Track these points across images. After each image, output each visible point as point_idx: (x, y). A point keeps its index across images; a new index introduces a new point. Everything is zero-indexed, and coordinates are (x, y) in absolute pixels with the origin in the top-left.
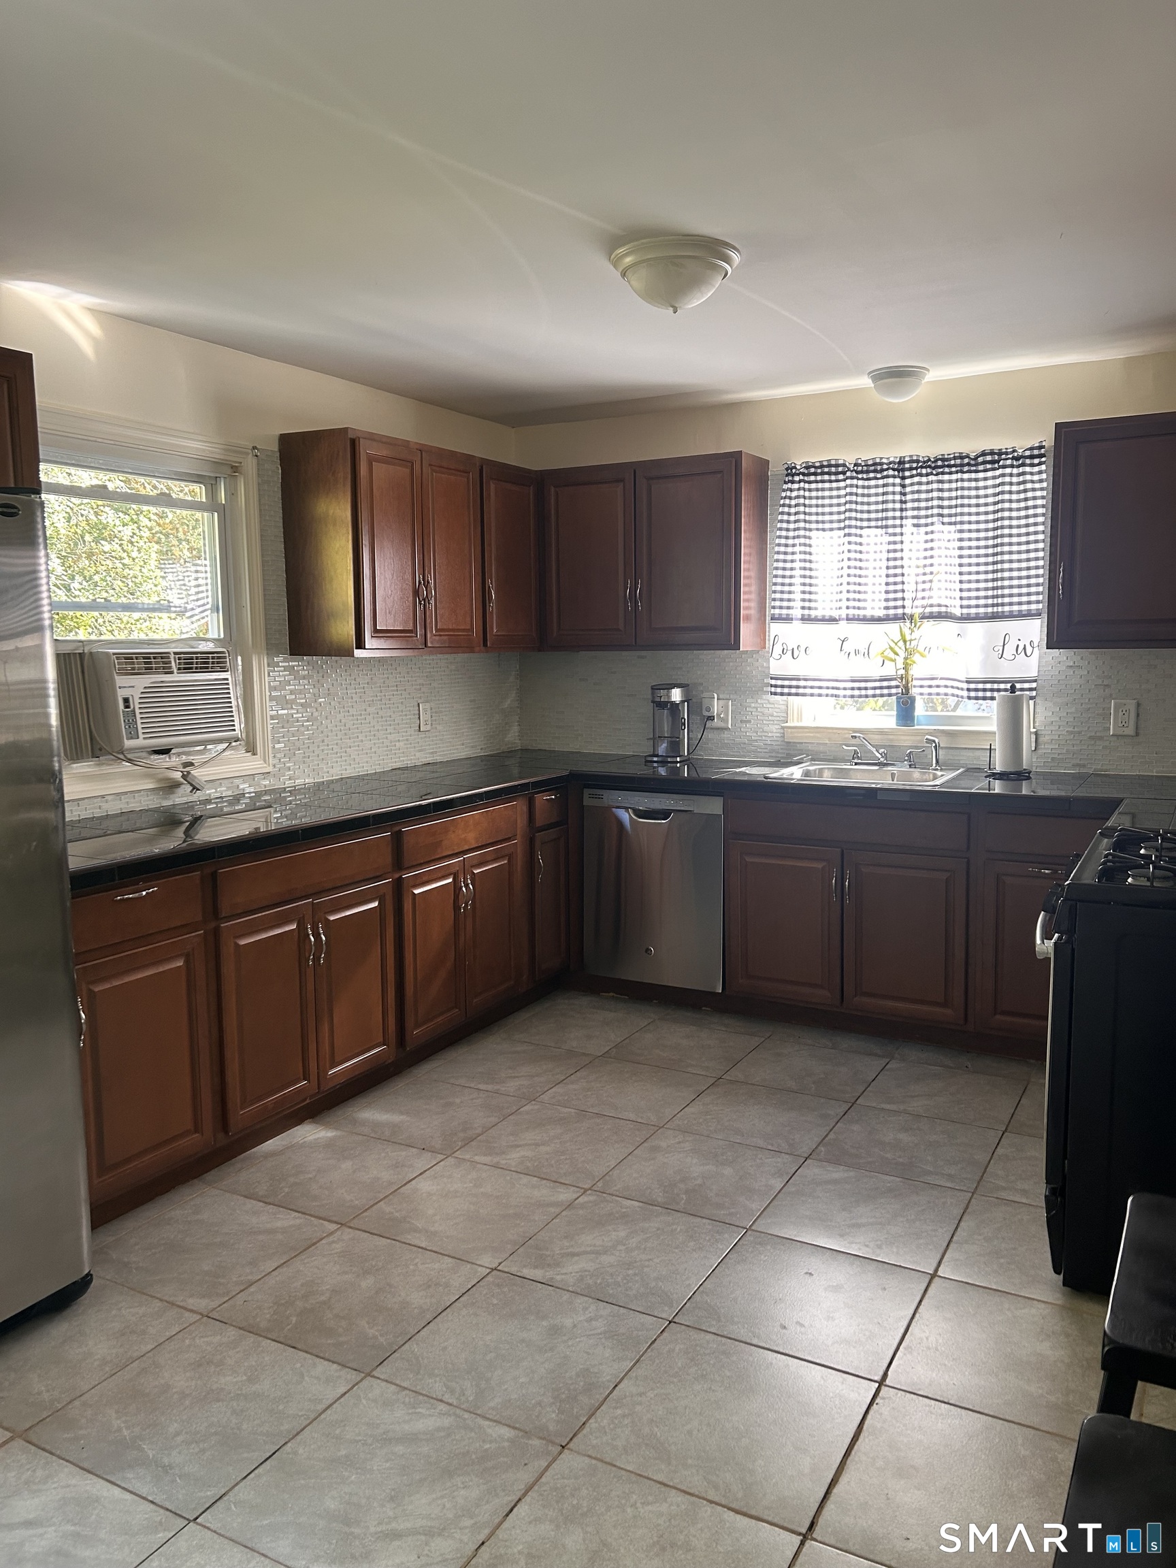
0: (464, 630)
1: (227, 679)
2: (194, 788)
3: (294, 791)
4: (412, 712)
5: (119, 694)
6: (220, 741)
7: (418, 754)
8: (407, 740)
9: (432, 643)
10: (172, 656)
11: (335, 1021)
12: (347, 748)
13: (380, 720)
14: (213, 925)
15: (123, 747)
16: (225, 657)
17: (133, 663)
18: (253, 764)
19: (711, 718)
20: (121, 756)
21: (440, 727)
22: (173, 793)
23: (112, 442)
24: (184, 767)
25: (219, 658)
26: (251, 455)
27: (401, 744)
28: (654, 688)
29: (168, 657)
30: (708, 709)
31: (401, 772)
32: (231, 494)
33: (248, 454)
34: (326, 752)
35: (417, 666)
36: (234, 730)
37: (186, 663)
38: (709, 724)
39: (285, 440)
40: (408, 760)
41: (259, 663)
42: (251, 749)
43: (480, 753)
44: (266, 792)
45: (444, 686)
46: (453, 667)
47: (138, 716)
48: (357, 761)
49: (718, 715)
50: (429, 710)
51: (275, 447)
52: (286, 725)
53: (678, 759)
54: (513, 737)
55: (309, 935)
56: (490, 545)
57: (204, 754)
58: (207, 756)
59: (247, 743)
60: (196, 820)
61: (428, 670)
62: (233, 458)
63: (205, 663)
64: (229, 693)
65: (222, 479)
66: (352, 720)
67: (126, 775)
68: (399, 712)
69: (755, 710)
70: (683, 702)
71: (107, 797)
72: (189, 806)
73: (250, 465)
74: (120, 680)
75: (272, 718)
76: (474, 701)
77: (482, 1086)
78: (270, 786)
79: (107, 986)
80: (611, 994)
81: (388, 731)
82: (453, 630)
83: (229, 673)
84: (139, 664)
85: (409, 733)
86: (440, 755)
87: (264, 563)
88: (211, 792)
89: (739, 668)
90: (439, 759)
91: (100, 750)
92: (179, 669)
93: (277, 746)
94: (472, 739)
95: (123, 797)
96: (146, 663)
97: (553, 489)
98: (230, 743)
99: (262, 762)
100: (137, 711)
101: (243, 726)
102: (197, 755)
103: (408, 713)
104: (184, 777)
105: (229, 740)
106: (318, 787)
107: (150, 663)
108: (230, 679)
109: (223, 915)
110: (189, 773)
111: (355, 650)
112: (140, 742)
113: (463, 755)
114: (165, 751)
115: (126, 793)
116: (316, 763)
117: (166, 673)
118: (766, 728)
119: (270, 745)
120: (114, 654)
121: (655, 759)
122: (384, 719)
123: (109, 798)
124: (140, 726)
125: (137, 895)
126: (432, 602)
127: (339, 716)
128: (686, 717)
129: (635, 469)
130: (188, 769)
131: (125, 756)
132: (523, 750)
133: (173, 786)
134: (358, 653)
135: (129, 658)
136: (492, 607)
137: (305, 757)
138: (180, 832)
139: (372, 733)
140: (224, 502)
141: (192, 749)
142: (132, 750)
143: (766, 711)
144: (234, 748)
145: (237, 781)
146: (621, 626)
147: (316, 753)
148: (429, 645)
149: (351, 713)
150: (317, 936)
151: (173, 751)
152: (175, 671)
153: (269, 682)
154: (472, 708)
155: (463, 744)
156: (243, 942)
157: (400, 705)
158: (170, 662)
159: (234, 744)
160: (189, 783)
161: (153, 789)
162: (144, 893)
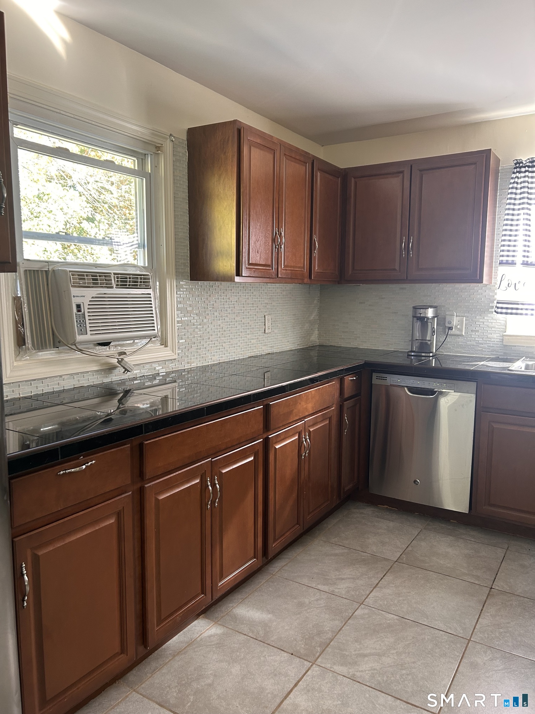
0: (299, 267)
1: (150, 294)
2: (126, 370)
3: (189, 371)
4: (261, 321)
5: (73, 302)
6: (144, 337)
7: (264, 348)
8: (258, 338)
9: (281, 275)
10: (112, 276)
11: (224, 547)
12: (223, 343)
13: (242, 325)
14: (139, 485)
15: (76, 340)
16: (149, 279)
17: (84, 279)
18: (165, 353)
19: (450, 328)
20: (74, 347)
21: (276, 331)
22: (111, 373)
23: (72, 116)
24: (119, 355)
25: (144, 279)
26: (169, 140)
27: (255, 341)
28: (415, 308)
29: (110, 276)
30: (450, 323)
31: (253, 358)
32: (155, 166)
33: (167, 139)
34: (210, 346)
35: (265, 292)
36: (154, 330)
37: (121, 281)
38: (450, 332)
39: (191, 132)
40: (257, 351)
41: (171, 285)
42: (164, 343)
43: (297, 347)
44: (173, 372)
45: (279, 305)
46: (284, 293)
47: (87, 318)
48: (228, 352)
49: (456, 327)
50: (270, 320)
51: (184, 137)
52: (187, 328)
53: (431, 355)
54: (315, 338)
55: (208, 486)
56: (316, 212)
57: (133, 346)
58: (135, 348)
59: (162, 339)
60: (127, 393)
61: (271, 294)
62: (158, 141)
63: (135, 282)
64: (151, 304)
65: (149, 155)
66: (227, 325)
67: (79, 361)
68: (254, 320)
69: (482, 323)
70: (434, 317)
71: (63, 377)
72: (123, 382)
73: (168, 147)
74: (74, 291)
75: (178, 322)
76: (295, 315)
77: (320, 587)
78: (175, 368)
79: (51, 548)
80: (386, 506)
81: (247, 333)
82: (293, 267)
83: (151, 290)
84: (88, 280)
85: (259, 334)
86: (277, 348)
87: (175, 216)
88: (136, 372)
89: (471, 296)
90: (275, 350)
91: (59, 342)
92: (117, 285)
93: (180, 341)
94: (293, 338)
95: (75, 377)
96: (93, 279)
97: (353, 179)
98: (151, 339)
99: (172, 352)
100: (87, 314)
101: (159, 327)
102: (128, 347)
103: (259, 321)
104: (119, 362)
105: (150, 337)
106: (204, 369)
107: (97, 280)
108: (152, 294)
109: (147, 478)
110: (122, 359)
111: (235, 277)
112: (88, 337)
113: (288, 348)
114: (106, 344)
115: (78, 374)
116: (204, 352)
117: (108, 288)
118: (489, 336)
119: (177, 341)
120: (70, 271)
121: (413, 354)
122: (245, 325)
123: (66, 377)
124: (88, 325)
125: (78, 469)
126: (283, 246)
127: (219, 322)
128: (435, 327)
129: (411, 164)
130: (122, 357)
131: (77, 348)
132: (321, 346)
133: (111, 368)
134: (237, 279)
135: (81, 276)
136: (316, 253)
137: (197, 349)
138: (115, 402)
139: (238, 334)
140: (150, 172)
141: (125, 342)
142: (82, 343)
143: (490, 325)
144: (154, 342)
145: (154, 365)
146: (397, 267)
147: (205, 346)
148: (280, 276)
149: (226, 321)
150: (213, 485)
151: (112, 344)
152: (115, 286)
153: (177, 298)
154: (294, 319)
155: (288, 342)
156: (162, 497)
157: (254, 316)
158: (111, 280)
159: (153, 339)
160: (122, 366)
161: (97, 371)
162: (84, 467)
